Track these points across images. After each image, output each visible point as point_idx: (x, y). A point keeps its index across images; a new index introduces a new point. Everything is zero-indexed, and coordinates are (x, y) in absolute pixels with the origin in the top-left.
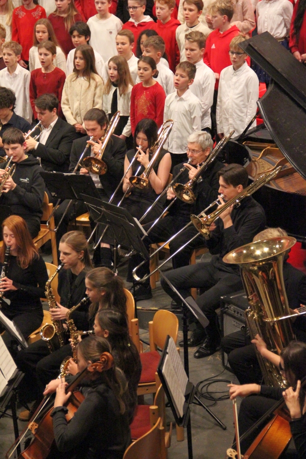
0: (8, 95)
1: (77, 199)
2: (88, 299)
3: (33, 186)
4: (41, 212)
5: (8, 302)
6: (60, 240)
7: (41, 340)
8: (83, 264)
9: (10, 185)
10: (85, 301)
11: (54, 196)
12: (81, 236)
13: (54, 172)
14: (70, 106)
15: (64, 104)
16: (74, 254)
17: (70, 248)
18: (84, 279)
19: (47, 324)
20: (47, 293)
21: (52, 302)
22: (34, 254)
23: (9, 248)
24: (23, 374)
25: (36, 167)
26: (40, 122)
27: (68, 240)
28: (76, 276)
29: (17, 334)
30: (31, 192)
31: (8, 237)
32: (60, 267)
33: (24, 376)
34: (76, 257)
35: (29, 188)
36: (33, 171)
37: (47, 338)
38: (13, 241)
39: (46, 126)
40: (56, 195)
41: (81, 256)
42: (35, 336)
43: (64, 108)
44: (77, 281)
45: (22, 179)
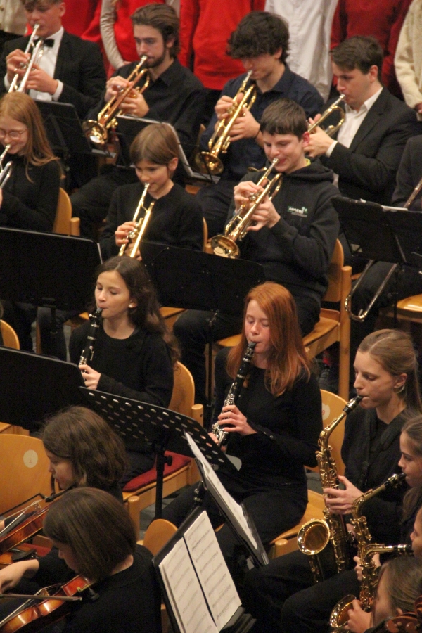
0: (271, 27)
1: (405, 264)
2: (402, 478)
3: (314, 224)
4: (324, 283)
5: (237, 462)
6: (357, 346)
7: (299, 551)
8: (402, 402)
9: (266, 217)
10: (394, 481)
11: (356, 252)
12: (404, 342)
13: (363, 201)
14: (414, 64)
15: (402, 58)
16: (386, 378)
17: (378, 366)
18: (399, 433)
19: (312, 520)
20: (320, 454)
21: (328, 474)
22: (300, 368)
23: (253, 348)
24: (253, 621)
25: (324, 186)
26: (342, 96)
27: (376, 348)
28: (385, 426)
29: (248, 532)
30: (309, 236)
31: (255, 324)
32: (353, 402)
33: (255, 625)
34: (389, 386)
35: (305, 227)
36: (319, 194)
37: (311, 549)
38: (264, 333)
39: (356, 106)
40: (360, 251)
41: (400, 384)
42: (285, 542)
43: (399, 68)
44: (385, 436)
45: (292, 209)
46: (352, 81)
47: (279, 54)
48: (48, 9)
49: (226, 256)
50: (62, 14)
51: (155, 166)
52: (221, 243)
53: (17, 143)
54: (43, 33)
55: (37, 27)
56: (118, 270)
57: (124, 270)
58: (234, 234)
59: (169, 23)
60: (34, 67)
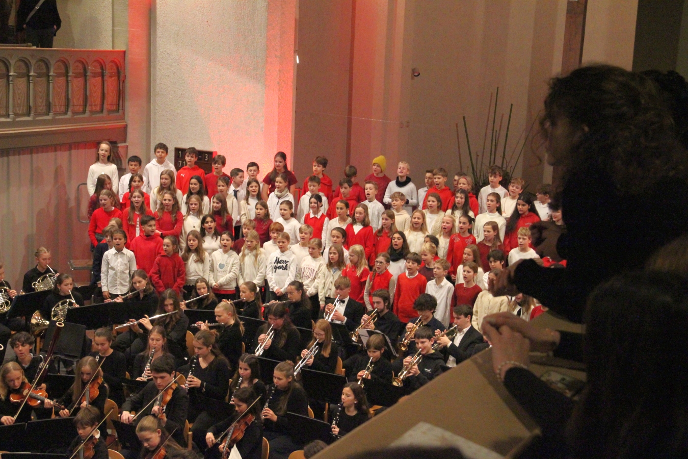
9: (414, 371)
15: (474, 314)
26: (456, 325)
35: (430, 377)
36: (436, 363)
45: (425, 369)
46: (461, 320)
47: (432, 311)
48: (344, 289)
49: (398, 386)
50: (349, 291)
51: (376, 351)
52: (396, 380)
53: (321, 339)
54: (341, 298)
55: (339, 295)
56: (351, 387)
57: (353, 388)
58: (402, 377)
59: (386, 296)
60: (336, 311)
